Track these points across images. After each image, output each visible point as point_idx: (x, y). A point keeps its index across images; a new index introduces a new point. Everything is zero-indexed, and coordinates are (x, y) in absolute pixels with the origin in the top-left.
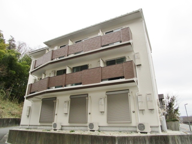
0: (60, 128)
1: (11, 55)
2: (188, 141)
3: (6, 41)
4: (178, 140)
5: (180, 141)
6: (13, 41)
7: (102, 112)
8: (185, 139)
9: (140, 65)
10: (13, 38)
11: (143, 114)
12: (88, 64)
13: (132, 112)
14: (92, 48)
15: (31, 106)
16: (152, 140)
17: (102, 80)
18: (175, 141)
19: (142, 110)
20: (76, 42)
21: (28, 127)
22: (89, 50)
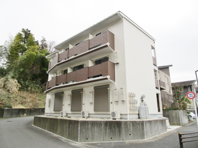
0: (65, 115)
1: (41, 55)
2: (139, 125)
3: (39, 42)
4: (130, 124)
5: (132, 125)
6: (45, 41)
7: (91, 103)
8: (137, 124)
9: (118, 63)
10: (44, 39)
11: (117, 105)
12: (83, 64)
13: (110, 103)
14: (83, 51)
15: (50, 98)
16: (107, 124)
17: (89, 78)
18: (127, 125)
19: (117, 101)
20: (76, 45)
21: (49, 114)
22: (81, 53)
